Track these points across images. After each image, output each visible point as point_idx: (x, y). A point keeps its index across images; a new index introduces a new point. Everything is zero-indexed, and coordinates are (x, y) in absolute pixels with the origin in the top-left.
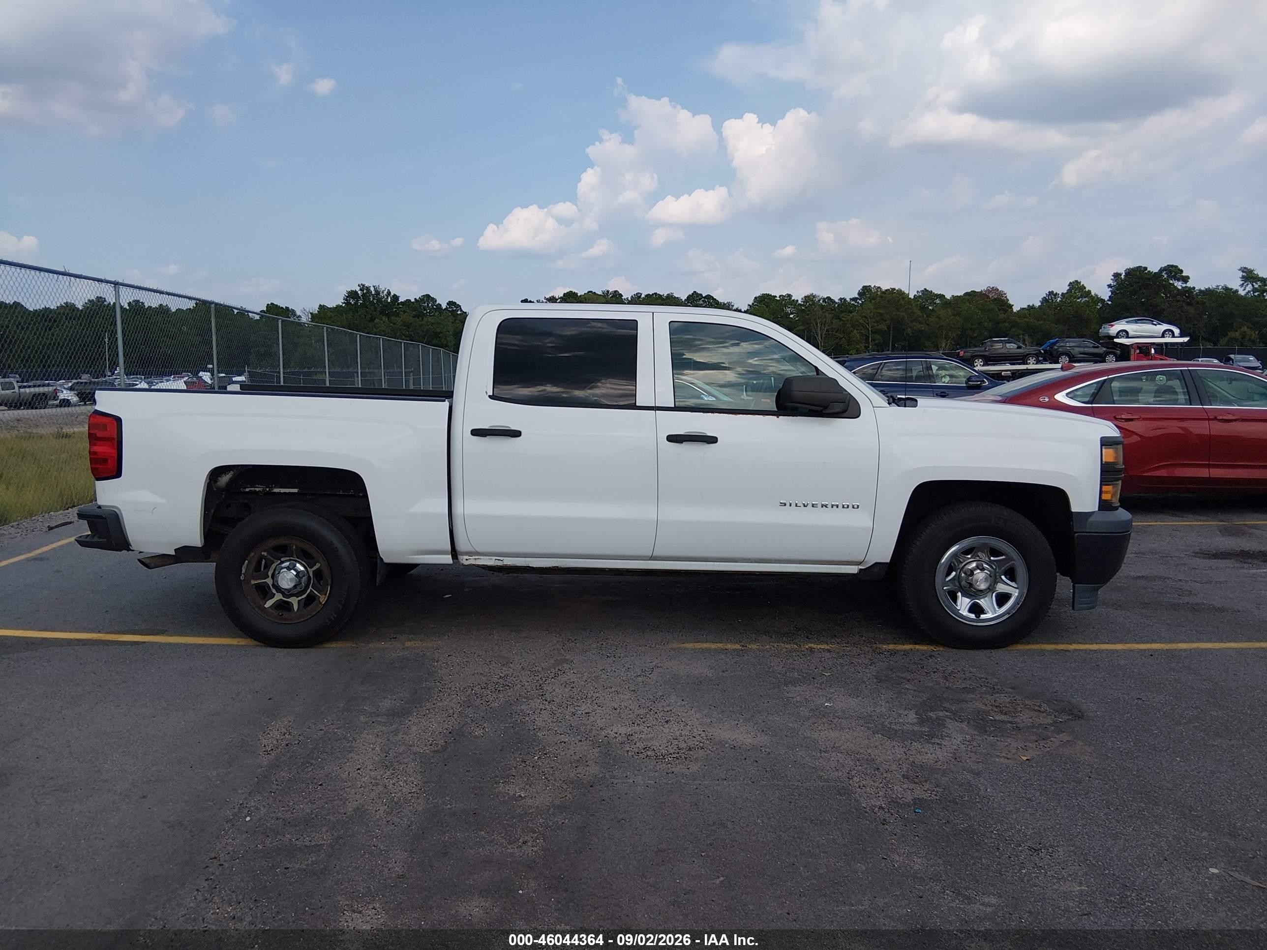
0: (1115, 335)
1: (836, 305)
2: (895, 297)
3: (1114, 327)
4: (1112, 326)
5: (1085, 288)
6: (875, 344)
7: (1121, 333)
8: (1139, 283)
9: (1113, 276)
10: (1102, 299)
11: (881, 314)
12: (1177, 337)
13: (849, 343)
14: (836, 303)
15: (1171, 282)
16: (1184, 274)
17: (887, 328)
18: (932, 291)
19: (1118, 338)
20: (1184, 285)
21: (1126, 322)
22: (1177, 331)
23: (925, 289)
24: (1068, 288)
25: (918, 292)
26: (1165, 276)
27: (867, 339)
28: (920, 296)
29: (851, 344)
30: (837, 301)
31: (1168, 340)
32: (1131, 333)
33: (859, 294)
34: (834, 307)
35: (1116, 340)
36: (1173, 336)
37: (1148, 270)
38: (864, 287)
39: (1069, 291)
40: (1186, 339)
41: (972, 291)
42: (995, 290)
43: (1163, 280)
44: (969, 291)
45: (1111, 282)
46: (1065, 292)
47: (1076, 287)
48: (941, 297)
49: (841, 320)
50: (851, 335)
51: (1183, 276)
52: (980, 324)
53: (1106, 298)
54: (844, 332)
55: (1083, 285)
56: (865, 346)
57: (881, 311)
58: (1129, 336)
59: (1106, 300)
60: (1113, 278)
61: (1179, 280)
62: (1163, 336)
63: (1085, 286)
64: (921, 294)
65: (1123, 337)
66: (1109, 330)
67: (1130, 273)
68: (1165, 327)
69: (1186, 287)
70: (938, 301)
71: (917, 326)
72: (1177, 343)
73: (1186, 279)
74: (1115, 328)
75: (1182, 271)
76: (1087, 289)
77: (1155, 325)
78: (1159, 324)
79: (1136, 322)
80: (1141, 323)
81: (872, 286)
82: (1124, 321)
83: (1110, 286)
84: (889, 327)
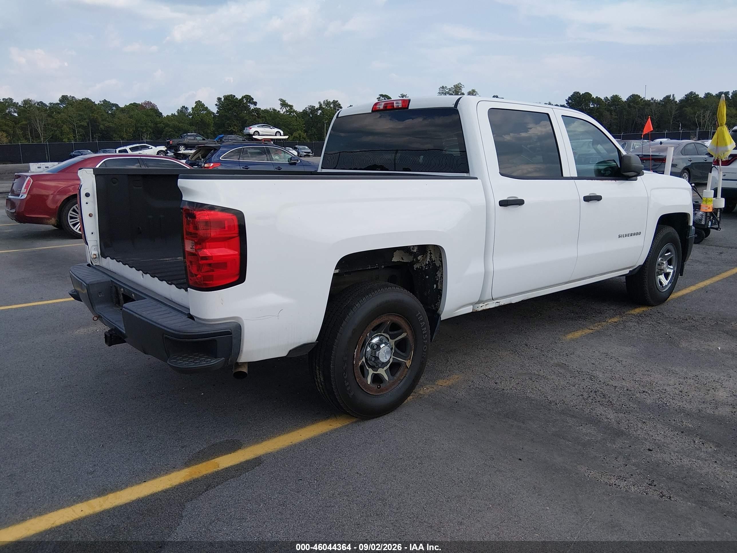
0: (253, 134)
1: (48, 108)
2: (87, 103)
3: (251, 129)
4: (251, 128)
5: (205, 105)
6: (81, 135)
7: (255, 133)
8: (232, 104)
9: (217, 99)
10: (213, 112)
11: (81, 115)
12: (282, 136)
13: (62, 133)
14: (48, 106)
15: (248, 104)
16: (254, 101)
17: (87, 124)
18: (109, 102)
19: (254, 135)
20: (255, 107)
21: (257, 126)
22: (282, 132)
23: (105, 100)
24: (195, 105)
25: (100, 101)
26: (245, 101)
27: (74, 131)
28: (102, 104)
29: (63, 135)
30: (48, 105)
31: (278, 137)
32: (261, 133)
33: (60, 100)
34: (46, 109)
35: (254, 137)
36: (281, 135)
37: (236, 97)
38: (63, 96)
39: (196, 107)
40: (287, 137)
41: (134, 103)
42: (149, 103)
43: (244, 103)
44: (133, 103)
45: (217, 103)
46: (194, 107)
47: (199, 104)
48: (116, 105)
49: (53, 118)
50: (63, 129)
51: (253, 102)
52: (145, 124)
53: (215, 112)
54: (57, 126)
55: (203, 103)
56: (73, 136)
57: (82, 113)
58: (260, 134)
59: (215, 113)
60: (217, 100)
61: (252, 104)
62: (276, 135)
63: (204, 104)
64: (102, 103)
65: (257, 135)
66: (250, 131)
67: (227, 98)
68: (276, 130)
69: (256, 108)
70: (114, 108)
71: (107, 124)
72: (283, 139)
73: (255, 103)
74: (253, 129)
75: (253, 99)
76: (206, 106)
77: (272, 129)
78: (274, 128)
79: (262, 126)
80: (265, 127)
81: (69, 96)
82: (256, 126)
83: (216, 105)
84: (88, 124)
